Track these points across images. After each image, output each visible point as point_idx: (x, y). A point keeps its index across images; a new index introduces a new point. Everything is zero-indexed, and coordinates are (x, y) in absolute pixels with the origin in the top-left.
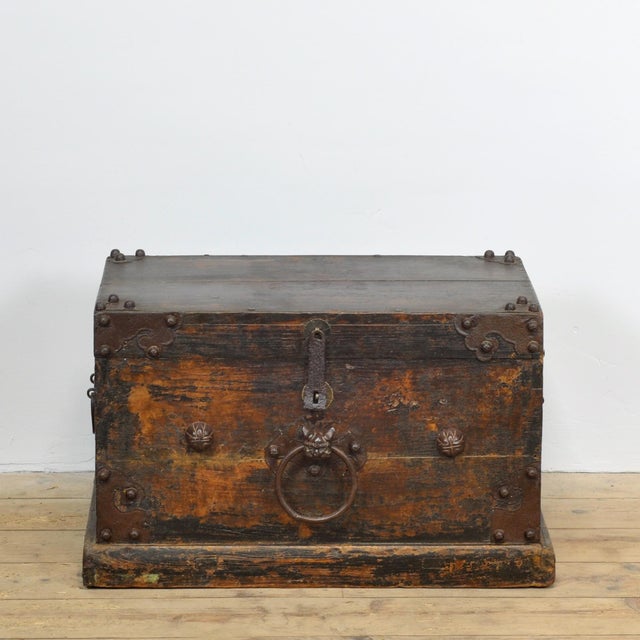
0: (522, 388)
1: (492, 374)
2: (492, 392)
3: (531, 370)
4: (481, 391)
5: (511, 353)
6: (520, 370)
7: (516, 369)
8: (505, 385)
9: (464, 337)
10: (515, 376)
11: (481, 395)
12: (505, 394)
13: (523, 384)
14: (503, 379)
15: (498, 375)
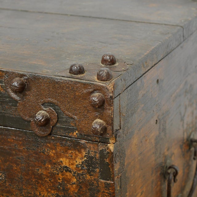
0: (88, 177)
1: (52, 153)
2: (53, 176)
3: (98, 156)
4: (40, 171)
5: (73, 130)
6: (84, 154)
7: (80, 152)
8: (67, 169)
9: (16, 101)
10: (79, 161)
11: (40, 177)
12: (69, 181)
13: (89, 172)
14: (65, 162)
15: (58, 156)
